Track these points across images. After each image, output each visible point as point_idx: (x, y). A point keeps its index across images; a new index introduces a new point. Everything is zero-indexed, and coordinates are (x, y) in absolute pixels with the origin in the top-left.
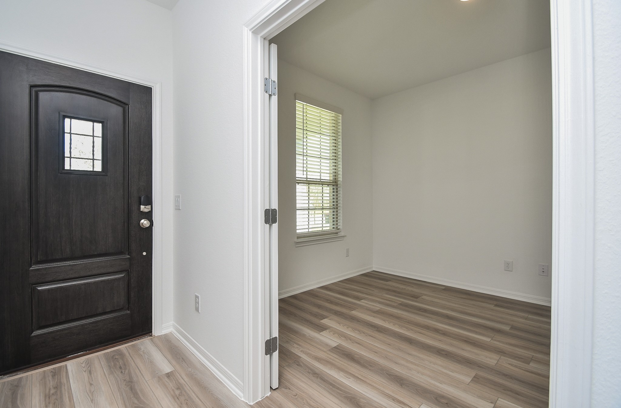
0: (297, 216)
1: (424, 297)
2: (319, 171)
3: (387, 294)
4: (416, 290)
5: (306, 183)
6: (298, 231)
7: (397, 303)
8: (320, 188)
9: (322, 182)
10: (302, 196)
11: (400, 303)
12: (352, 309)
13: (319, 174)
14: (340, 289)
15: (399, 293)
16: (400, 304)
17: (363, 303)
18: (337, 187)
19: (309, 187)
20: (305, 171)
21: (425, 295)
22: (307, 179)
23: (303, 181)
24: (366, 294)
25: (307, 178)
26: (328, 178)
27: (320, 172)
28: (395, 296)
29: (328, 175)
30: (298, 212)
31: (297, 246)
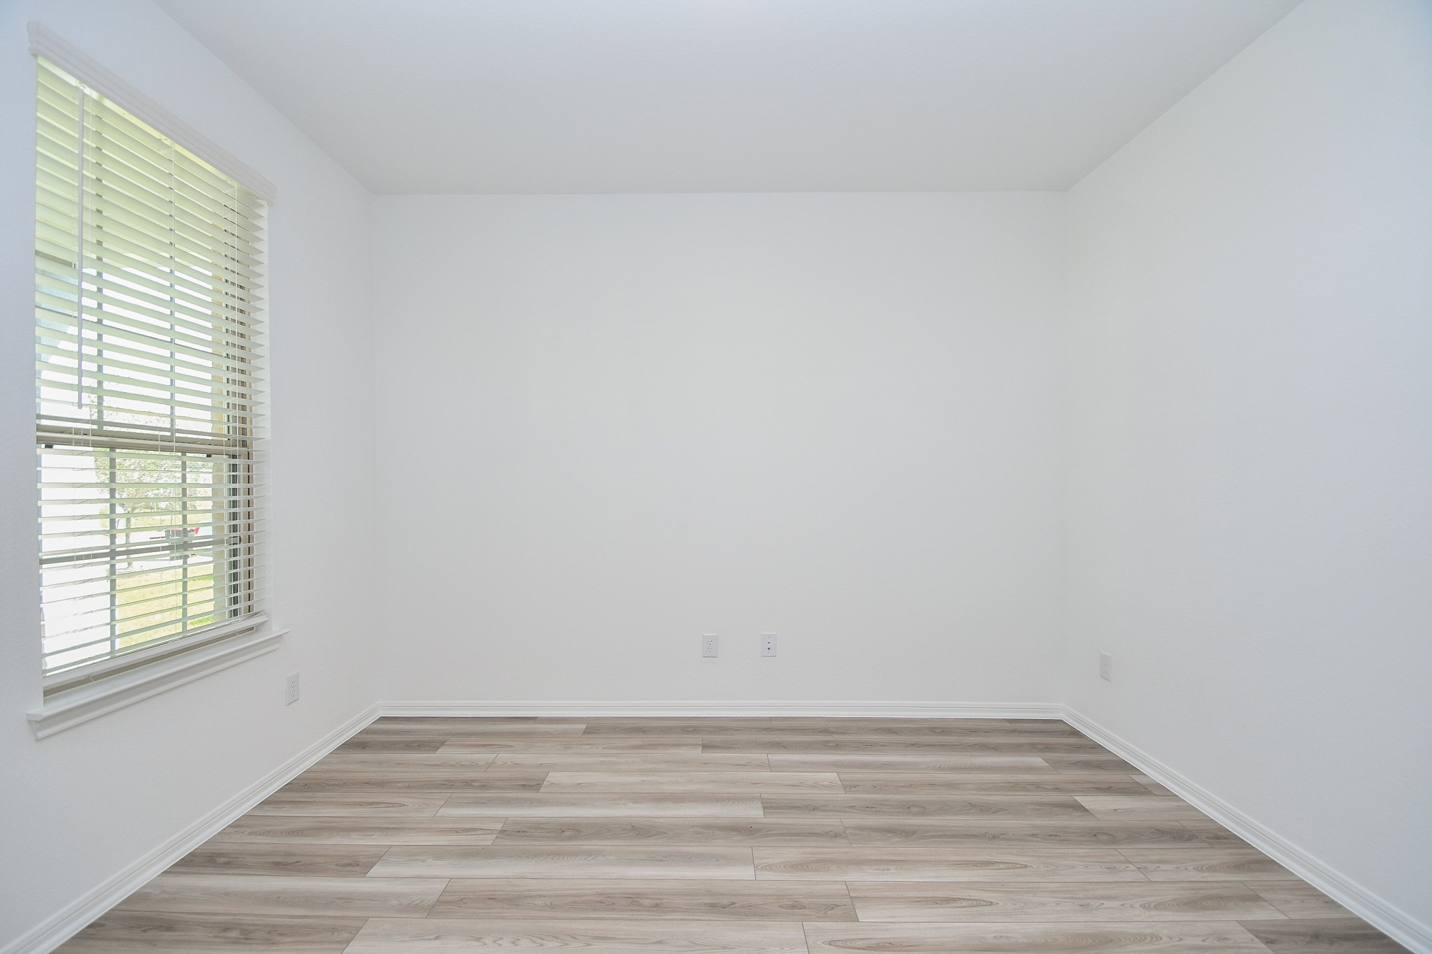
0: (46, 593)
1: (553, 777)
2: (166, 395)
3: (449, 803)
4: (525, 758)
5: (95, 444)
6: (51, 662)
7: (491, 831)
8: (171, 462)
9: (179, 440)
10: (73, 501)
11: (499, 826)
12: (346, 935)
13: (166, 409)
14: (275, 840)
15: (484, 786)
16: (502, 831)
17: (379, 881)
18: (249, 462)
19: (113, 461)
20: (91, 390)
21: (554, 767)
22: (101, 427)
23: (77, 432)
24: (380, 829)
25: (100, 422)
26: (208, 428)
27: (171, 402)
28: (477, 803)
29: (207, 415)
30: (49, 574)
31: (40, 734)
